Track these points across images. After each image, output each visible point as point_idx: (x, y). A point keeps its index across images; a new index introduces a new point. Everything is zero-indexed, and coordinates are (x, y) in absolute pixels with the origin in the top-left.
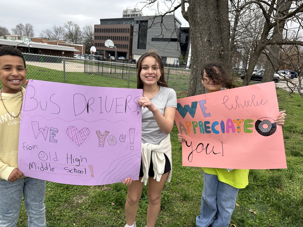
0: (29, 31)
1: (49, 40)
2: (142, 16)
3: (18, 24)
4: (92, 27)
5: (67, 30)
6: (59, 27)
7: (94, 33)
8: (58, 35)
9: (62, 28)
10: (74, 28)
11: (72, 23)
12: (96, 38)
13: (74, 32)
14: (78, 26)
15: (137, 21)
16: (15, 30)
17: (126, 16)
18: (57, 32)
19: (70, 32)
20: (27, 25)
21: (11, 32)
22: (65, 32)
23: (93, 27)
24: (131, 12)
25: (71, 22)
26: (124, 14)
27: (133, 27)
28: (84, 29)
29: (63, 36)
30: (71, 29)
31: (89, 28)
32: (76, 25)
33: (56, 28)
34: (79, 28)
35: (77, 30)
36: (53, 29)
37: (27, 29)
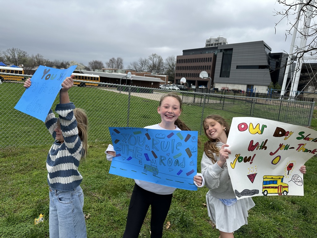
0: (120, 64)
1: (137, 72)
2: (226, 44)
3: (111, 58)
4: (174, 58)
5: (151, 62)
6: (144, 59)
7: (176, 64)
8: (143, 67)
9: (147, 60)
10: (157, 60)
11: (156, 56)
12: (178, 68)
13: (157, 63)
14: (161, 58)
15: (221, 50)
16: (109, 64)
17: (209, 45)
18: (143, 64)
19: (154, 63)
20: (118, 59)
21: (105, 65)
22: (149, 64)
23: (176, 58)
24: (214, 41)
25: (155, 54)
26: (207, 44)
27: (216, 56)
28: (167, 60)
29: (147, 67)
30: (155, 61)
31: (171, 59)
32: (159, 57)
33: (142, 61)
34: (162, 60)
35: (160, 61)
36: (139, 61)
37: (118, 62)
